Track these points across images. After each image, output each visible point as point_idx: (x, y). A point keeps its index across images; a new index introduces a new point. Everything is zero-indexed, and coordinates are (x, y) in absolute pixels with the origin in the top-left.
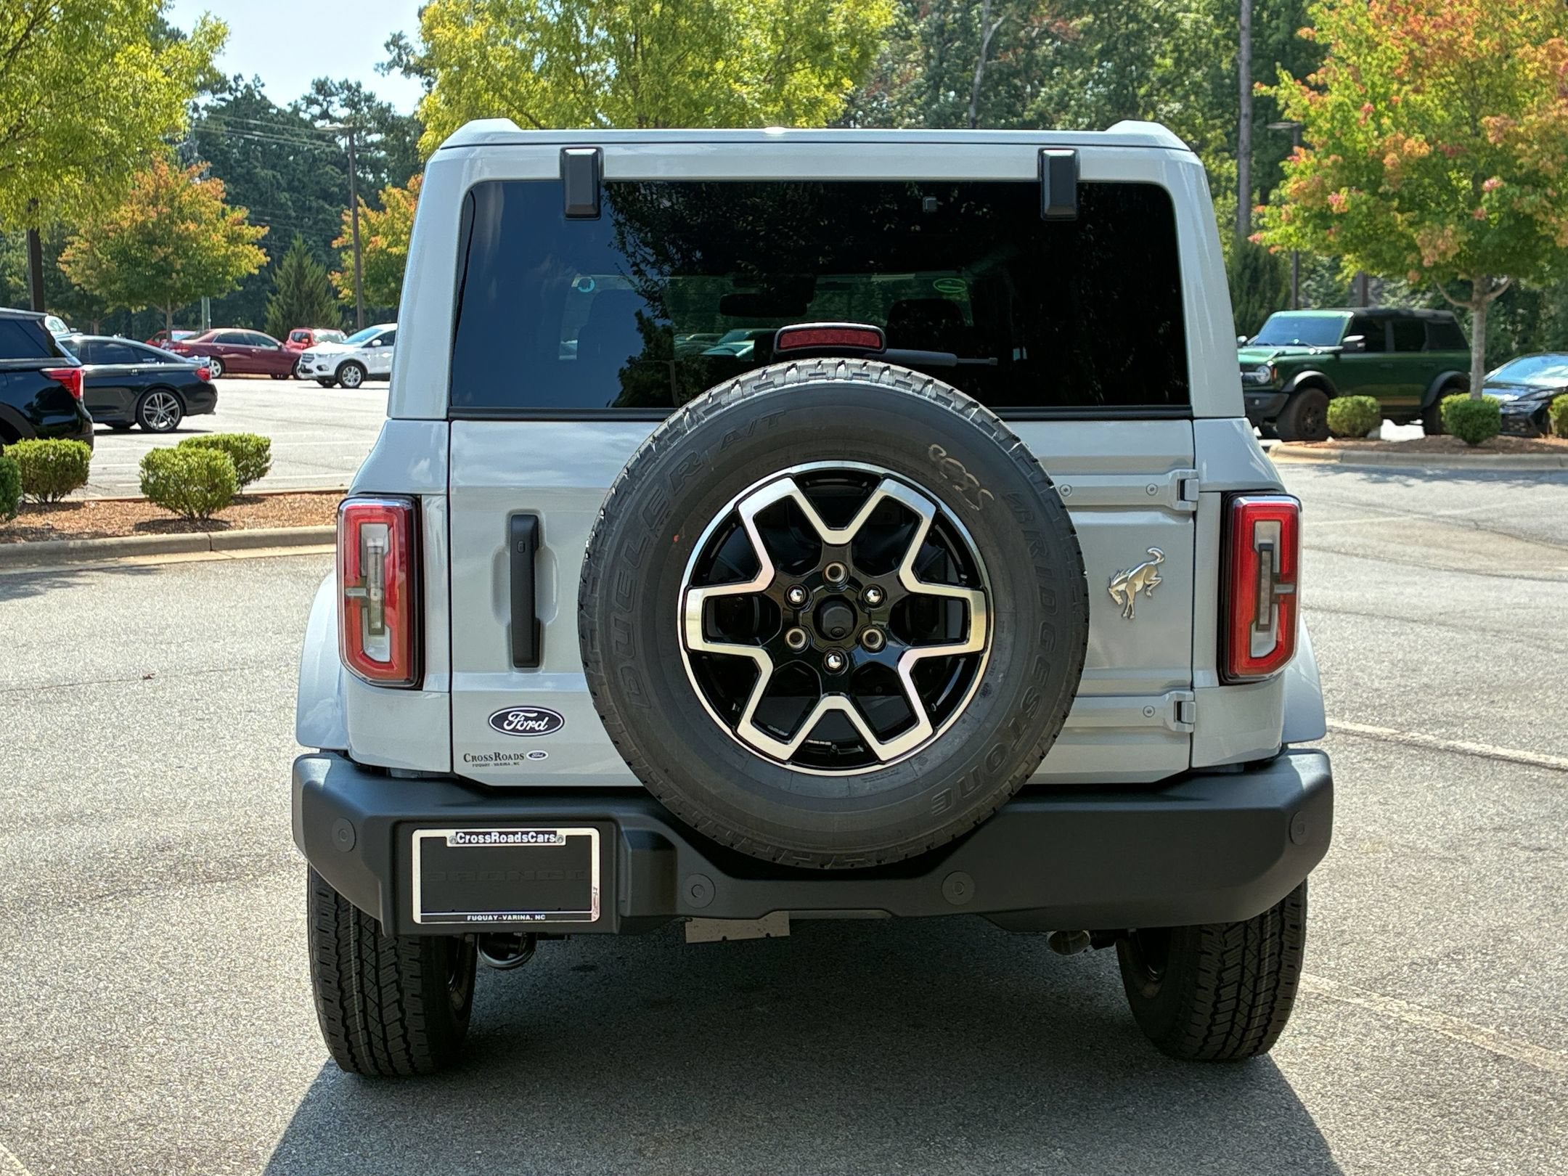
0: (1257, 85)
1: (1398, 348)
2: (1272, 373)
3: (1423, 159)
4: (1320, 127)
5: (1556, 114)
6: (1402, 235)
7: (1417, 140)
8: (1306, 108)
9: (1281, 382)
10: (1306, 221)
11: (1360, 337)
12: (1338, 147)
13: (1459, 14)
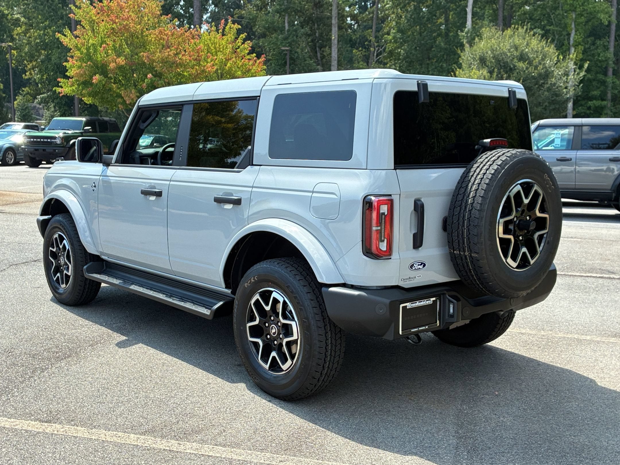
0: (57, 33)
1: (100, 132)
2: (62, 140)
3: (122, 66)
4: (82, 51)
5: (167, 53)
6: (114, 92)
7: (121, 59)
8: (77, 44)
9: (65, 143)
10: (79, 85)
11: (90, 127)
12: (90, 58)
13: (130, 16)
